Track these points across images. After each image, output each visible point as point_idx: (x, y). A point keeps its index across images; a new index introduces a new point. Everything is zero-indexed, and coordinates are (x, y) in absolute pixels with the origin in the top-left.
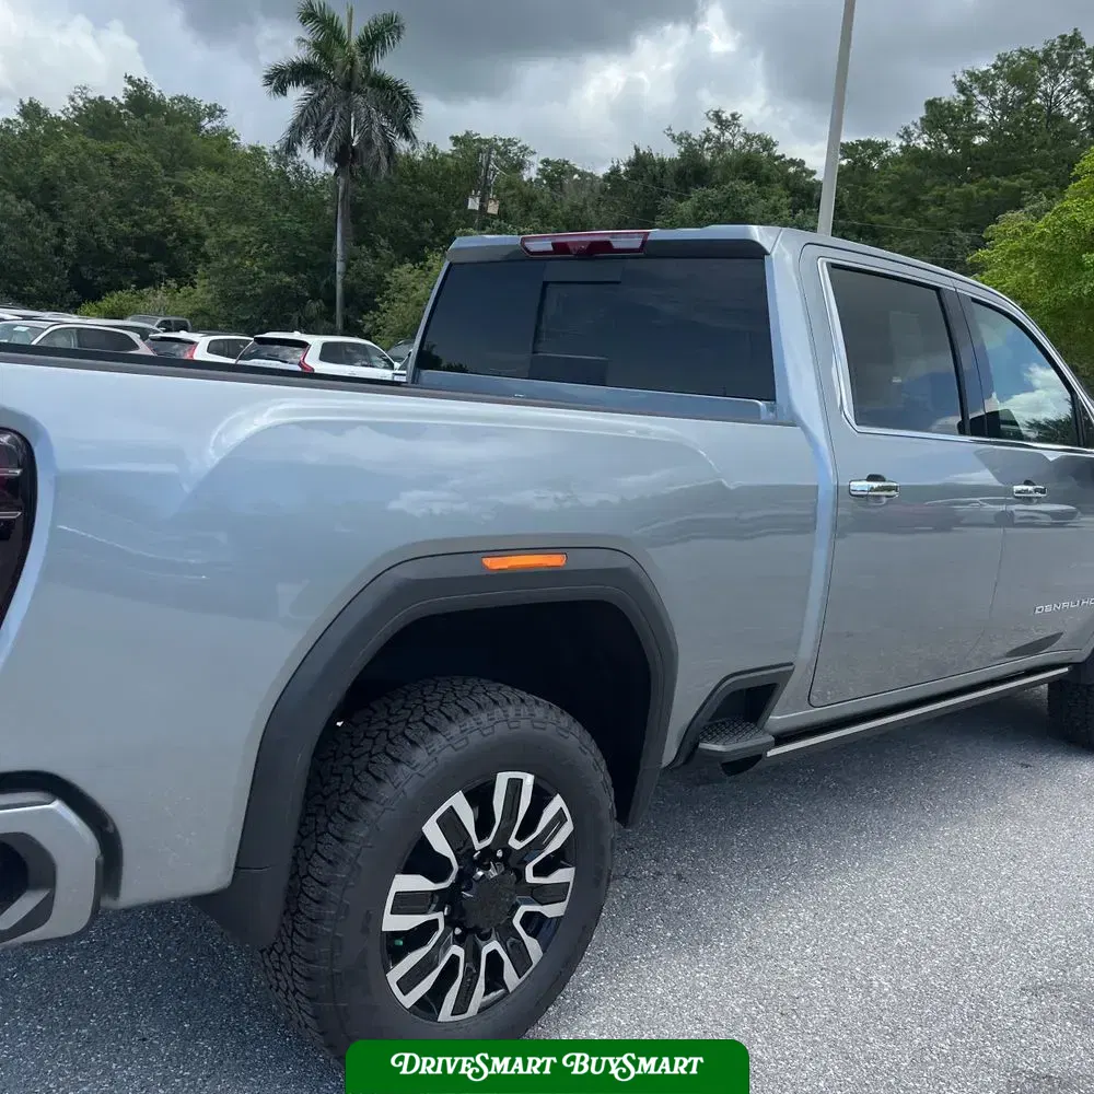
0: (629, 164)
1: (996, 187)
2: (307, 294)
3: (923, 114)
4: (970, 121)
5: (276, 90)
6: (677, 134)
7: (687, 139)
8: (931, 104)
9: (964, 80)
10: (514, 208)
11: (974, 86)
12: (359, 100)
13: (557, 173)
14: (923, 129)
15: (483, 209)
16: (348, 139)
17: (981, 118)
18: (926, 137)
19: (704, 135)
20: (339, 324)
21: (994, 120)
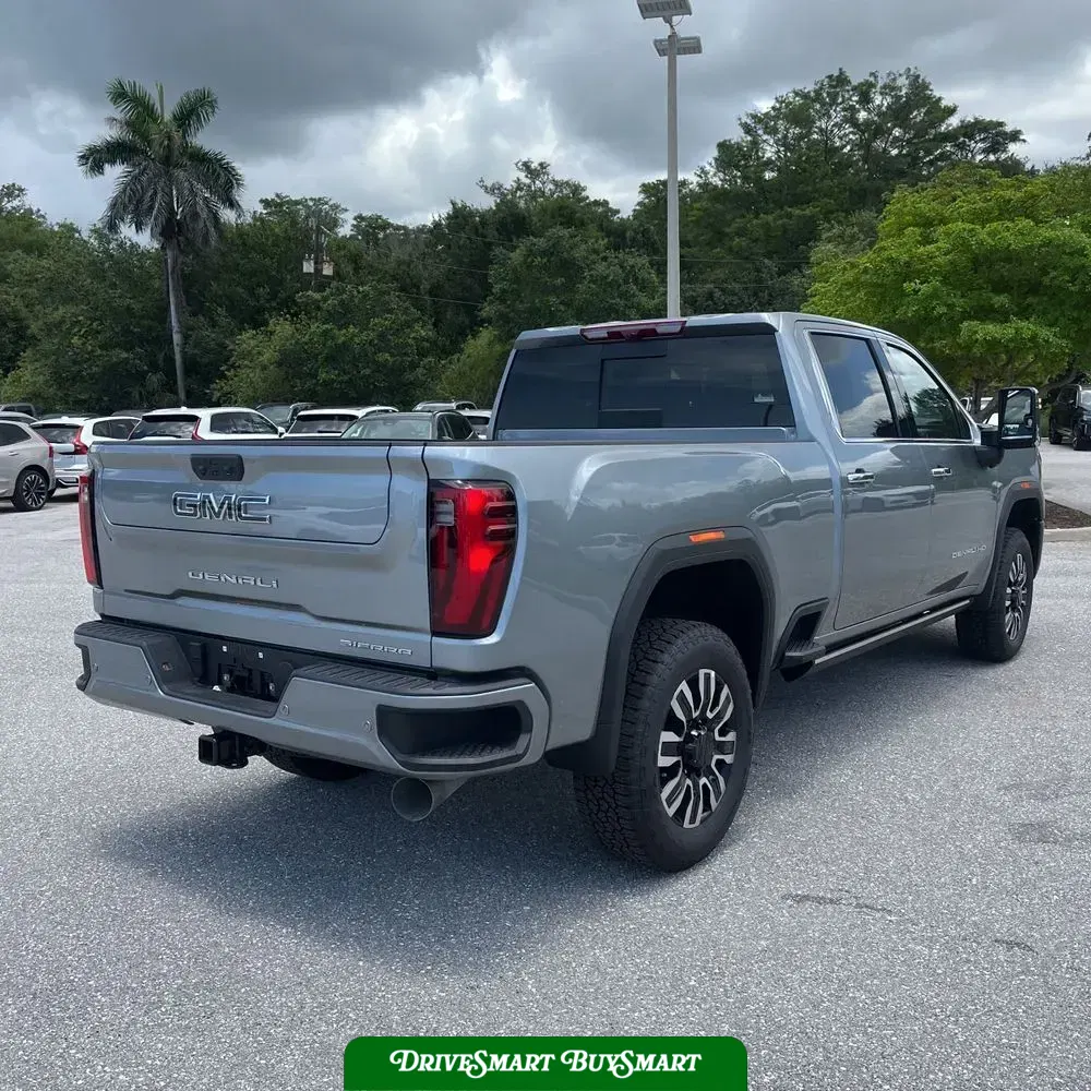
0: (449, 217)
1: (789, 216)
2: (145, 368)
3: (715, 153)
4: (758, 158)
5: (92, 169)
6: (489, 185)
7: (499, 189)
8: (722, 146)
9: (749, 122)
10: (348, 269)
11: (758, 127)
12: (180, 174)
13: (372, 228)
14: (717, 168)
15: (318, 271)
16: (172, 213)
17: (768, 155)
18: (721, 175)
19: (515, 185)
20: (182, 396)
21: (779, 157)
